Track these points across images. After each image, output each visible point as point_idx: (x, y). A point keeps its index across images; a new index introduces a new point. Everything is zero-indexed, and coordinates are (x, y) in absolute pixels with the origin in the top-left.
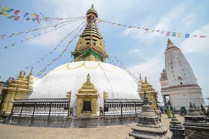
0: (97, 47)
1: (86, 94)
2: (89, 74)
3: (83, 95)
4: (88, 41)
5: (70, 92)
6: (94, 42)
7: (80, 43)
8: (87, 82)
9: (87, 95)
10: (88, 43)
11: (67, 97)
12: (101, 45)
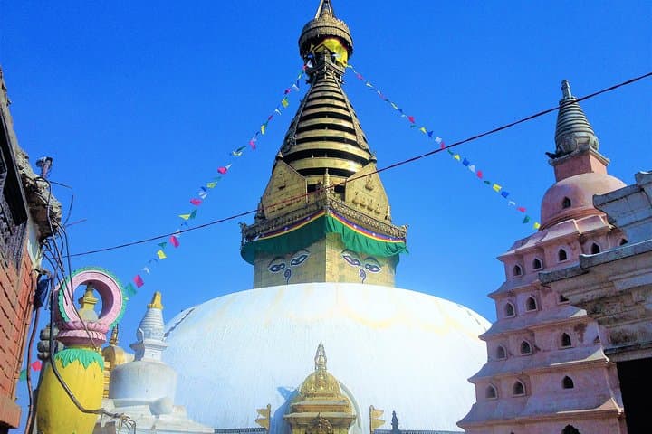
0: (353, 202)
1: (315, 415)
2: (321, 347)
3: (307, 419)
4: (314, 180)
5: (266, 408)
6: (338, 180)
7: (281, 188)
8: (317, 375)
9: (318, 418)
10: (311, 188)
11: (258, 426)
12: (370, 189)
